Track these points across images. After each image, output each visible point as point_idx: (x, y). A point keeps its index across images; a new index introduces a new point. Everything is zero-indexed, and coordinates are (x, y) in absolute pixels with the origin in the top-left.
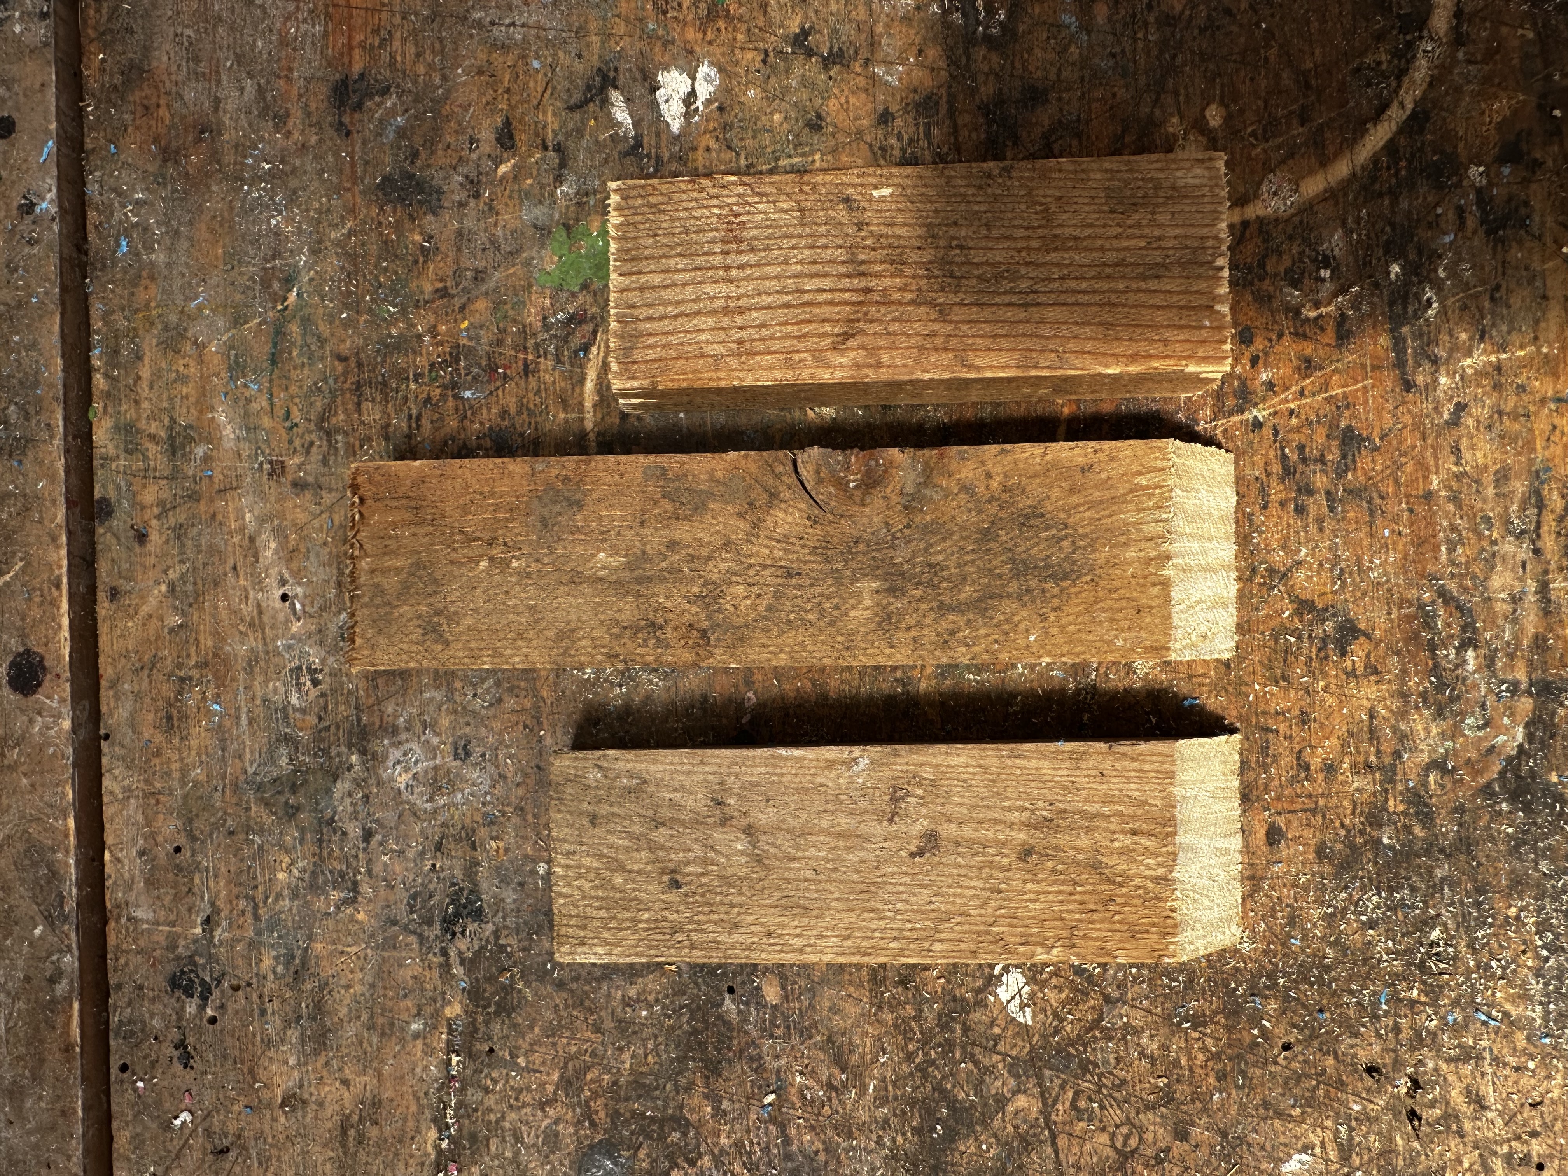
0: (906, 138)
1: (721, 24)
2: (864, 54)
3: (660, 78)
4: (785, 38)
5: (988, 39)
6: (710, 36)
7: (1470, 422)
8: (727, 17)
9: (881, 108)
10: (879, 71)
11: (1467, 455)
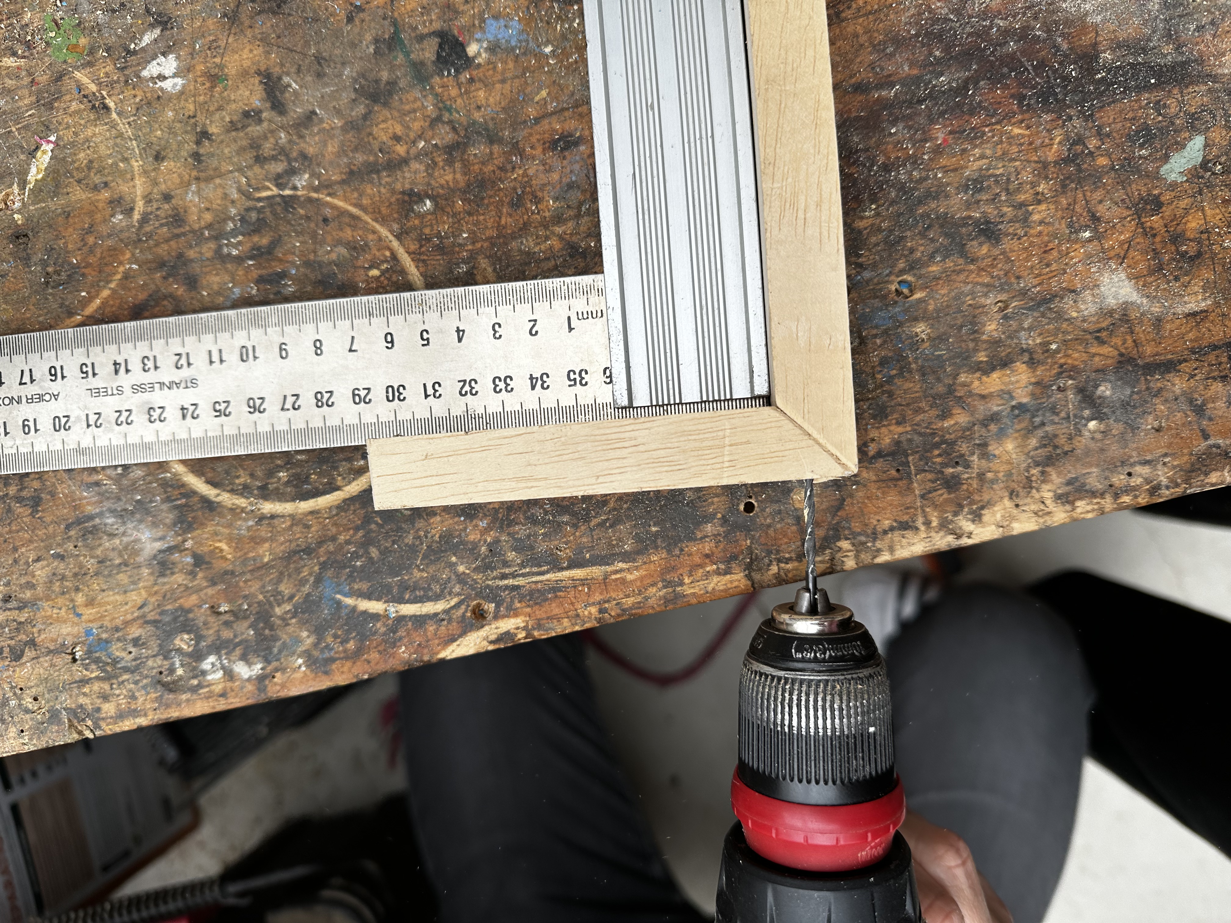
0: (158, 213)
1: (208, 85)
2: (202, 175)
3: (171, 56)
4: (204, 125)
5: (220, 247)
6: (199, 80)
7: (56, 564)
8: (212, 87)
9: (173, 193)
10: (194, 187)
11: (39, 565)
